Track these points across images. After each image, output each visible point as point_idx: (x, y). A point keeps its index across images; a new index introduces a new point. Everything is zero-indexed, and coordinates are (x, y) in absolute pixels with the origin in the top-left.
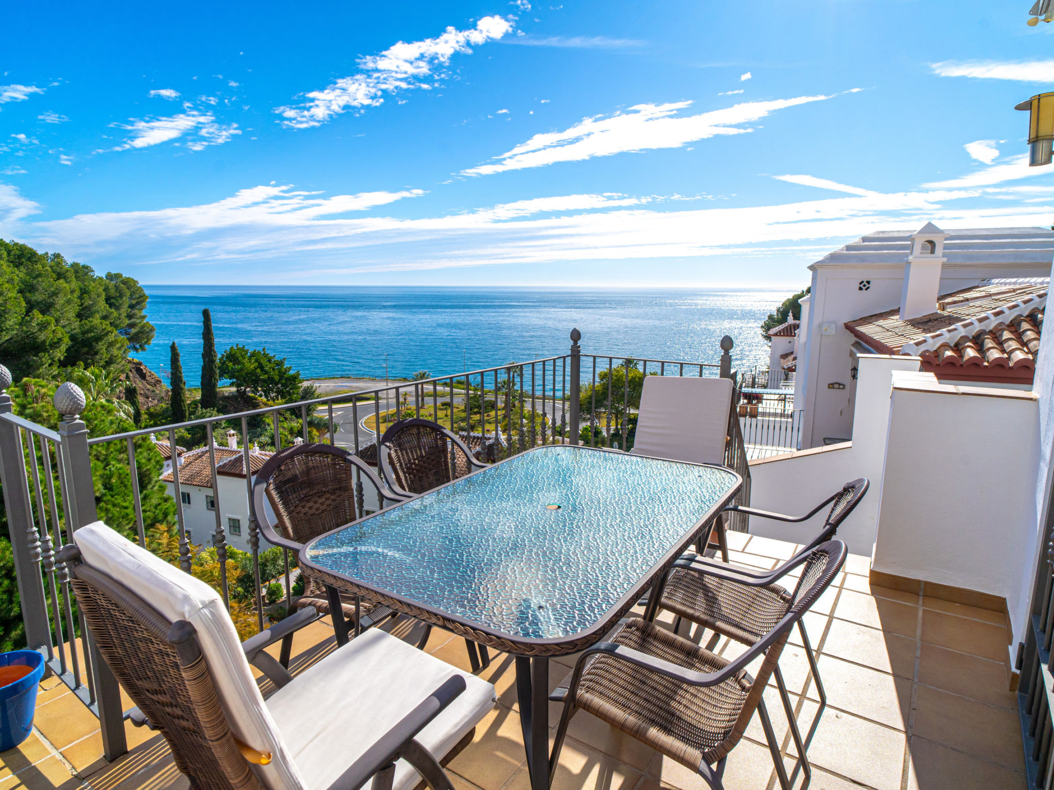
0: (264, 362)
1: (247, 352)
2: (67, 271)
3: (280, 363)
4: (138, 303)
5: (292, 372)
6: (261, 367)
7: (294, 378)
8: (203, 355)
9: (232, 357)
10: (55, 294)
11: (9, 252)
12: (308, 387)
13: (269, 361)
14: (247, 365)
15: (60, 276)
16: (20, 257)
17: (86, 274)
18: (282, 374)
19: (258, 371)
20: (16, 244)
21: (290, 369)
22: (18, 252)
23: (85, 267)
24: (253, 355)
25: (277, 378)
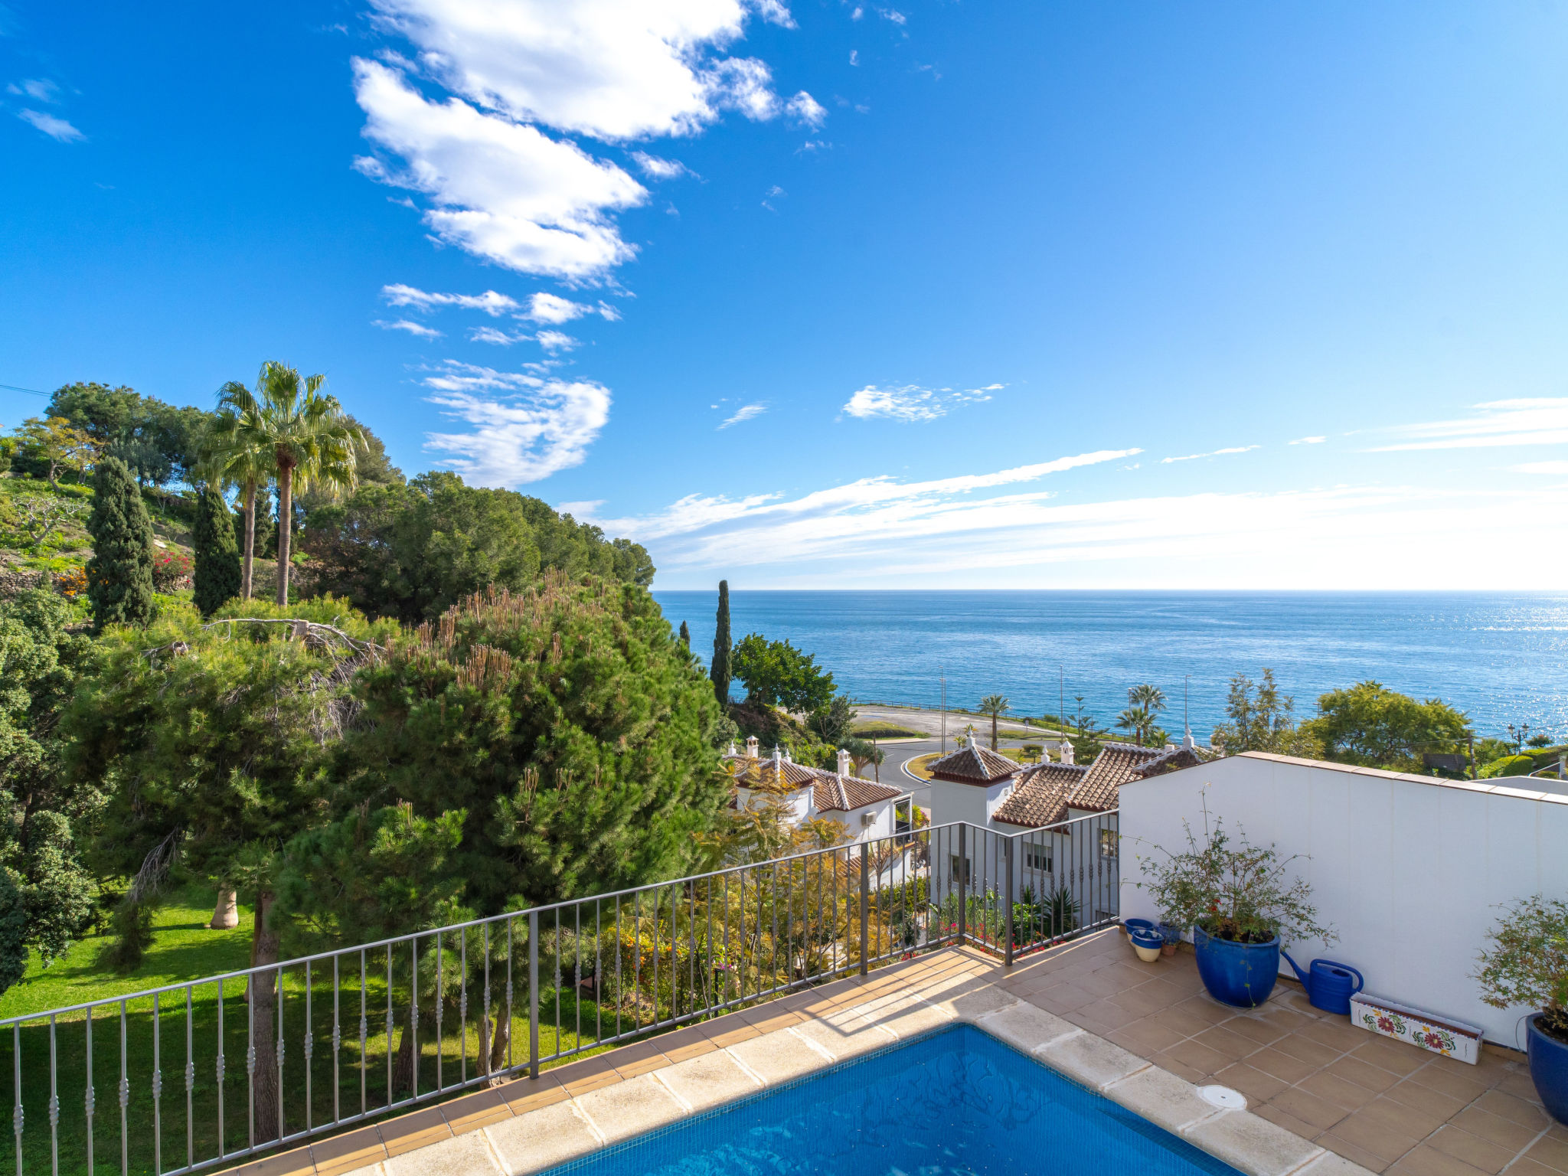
0: (788, 658)
1: (765, 643)
2: (578, 531)
3: (807, 661)
4: (645, 576)
5: (821, 675)
6: (783, 663)
7: (824, 682)
8: (715, 642)
9: (747, 647)
10: (566, 554)
11: (525, 506)
12: (840, 700)
13: (794, 656)
14: (767, 659)
15: (573, 535)
16: (535, 512)
17: (595, 537)
18: (808, 676)
19: (780, 668)
20: (532, 499)
21: (819, 668)
22: (532, 508)
23: (596, 529)
24: (774, 647)
25: (801, 680)
